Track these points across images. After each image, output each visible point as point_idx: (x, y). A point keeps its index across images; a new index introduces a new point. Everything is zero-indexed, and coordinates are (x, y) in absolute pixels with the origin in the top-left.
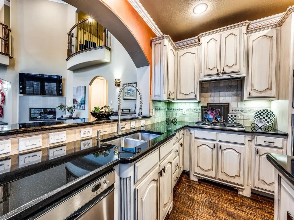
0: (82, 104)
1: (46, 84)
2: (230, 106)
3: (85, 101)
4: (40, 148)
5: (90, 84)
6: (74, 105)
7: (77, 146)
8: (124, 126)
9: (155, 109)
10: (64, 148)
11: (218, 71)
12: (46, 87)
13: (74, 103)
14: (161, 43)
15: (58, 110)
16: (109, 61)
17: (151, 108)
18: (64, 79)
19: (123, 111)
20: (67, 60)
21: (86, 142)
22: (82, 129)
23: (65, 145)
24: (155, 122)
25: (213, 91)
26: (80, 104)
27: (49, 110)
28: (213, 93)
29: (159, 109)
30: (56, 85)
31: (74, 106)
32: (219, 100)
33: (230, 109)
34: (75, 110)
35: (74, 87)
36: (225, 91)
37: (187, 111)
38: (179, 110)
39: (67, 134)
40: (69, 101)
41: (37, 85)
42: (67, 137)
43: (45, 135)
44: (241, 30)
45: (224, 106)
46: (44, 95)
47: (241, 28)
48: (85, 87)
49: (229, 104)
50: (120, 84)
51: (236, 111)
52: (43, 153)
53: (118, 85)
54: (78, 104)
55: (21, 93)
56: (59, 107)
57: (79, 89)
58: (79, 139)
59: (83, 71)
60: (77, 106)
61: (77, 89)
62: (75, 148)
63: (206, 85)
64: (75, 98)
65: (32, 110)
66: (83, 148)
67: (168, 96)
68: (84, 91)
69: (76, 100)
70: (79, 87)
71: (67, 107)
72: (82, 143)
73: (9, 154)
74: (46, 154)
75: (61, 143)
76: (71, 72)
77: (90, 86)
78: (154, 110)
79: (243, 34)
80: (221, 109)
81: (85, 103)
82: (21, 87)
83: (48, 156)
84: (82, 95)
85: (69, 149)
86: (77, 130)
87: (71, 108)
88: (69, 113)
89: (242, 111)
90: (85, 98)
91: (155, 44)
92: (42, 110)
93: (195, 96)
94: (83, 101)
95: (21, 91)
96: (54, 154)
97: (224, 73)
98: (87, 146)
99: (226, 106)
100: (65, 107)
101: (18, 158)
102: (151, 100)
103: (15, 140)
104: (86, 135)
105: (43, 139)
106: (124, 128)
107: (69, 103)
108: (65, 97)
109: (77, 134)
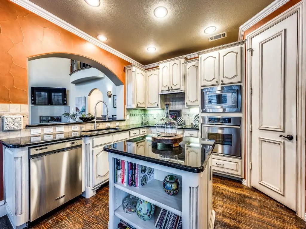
0: (83, 111)
1: (53, 94)
2: (182, 112)
3: (85, 109)
4: (52, 133)
5: (89, 95)
6: (77, 112)
7: (70, 135)
8: (99, 125)
9: (130, 115)
10: (63, 135)
11: (168, 88)
12: (53, 97)
13: (76, 111)
14: (130, 70)
15: (63, 117)
16: (103, 77)
17: (125, 114)
18: (68, 91)
19: (113, 117)
20: (70, 75)
21: (75, 133)
22: (73, 126)
23: (63, 133)
24: (130, 124)
25: (172, 101)
26: (81, 112)
27: (55, 118)
28: (172, 103)
29: (135, 115)
30: (62, 95)
31: (76, 114)
32: (176, 107)
33: (182, 114)
34: (77, 117)
35: (76, 98)
36: (179, 101)
37: (157, 116)
38: (152, 115)
39: (65, 128)
40: (73, 110)
41: (45, 95)
42: (65, 130)
43: (54, 128)
44: (180, 61)
45: (178, 112)
46: (51, 104)
47: (180, 60)
48: (85, 97)
49: (181, 110)
50: (111, 95)
51: (185, 115)
52: (53, 136)
53: (110, 96)
54: (80, 112)
55: (32, 104)
56: (64, 114)
57: (80, 99)
58: (71, 131)
59: (84, 84)
60: (79, 113)
61: (79, 99)
62: (69, 135)
63: (168, 97)
64: (77, 107)
65: (41, 117)
66: (73, 136)
67: (137, 106)
68: (84, 101)
69: (78, 109)
70: (80, 97)
71: (70, 115)
72: (73, 133)
73: (40, 134)
74: (55, 136)
75: (61, 132)
76: (74, 85)
77: (89, 96)
78: (128, 116)
79: (181, 64)
80: (176, 113)
81: (85, 111)
82: (33, 98)
83: (56, 137)
84: (83, 105)
85: (65, 135)
86: (70, 126)
87: (73, 115)
88: (72, 119)
89: (188, 115)
90: (85, 107)
91: (127, 70)
92: (50, 117)
93: (158, 105)
94: (84, 109)
95: (33, 102)
96: (58, 137)
97: (172, 90)
98: (75, 135)
99: (180, 112)
100: (69, 114)
101: (43, 136)
102: (125, 108)
103: (42, 129)
104: (75, 129)
105: (53, 129)
106: (98, 126)
107: (72, 111)
108: (69, 106)
109: (70, 128)
